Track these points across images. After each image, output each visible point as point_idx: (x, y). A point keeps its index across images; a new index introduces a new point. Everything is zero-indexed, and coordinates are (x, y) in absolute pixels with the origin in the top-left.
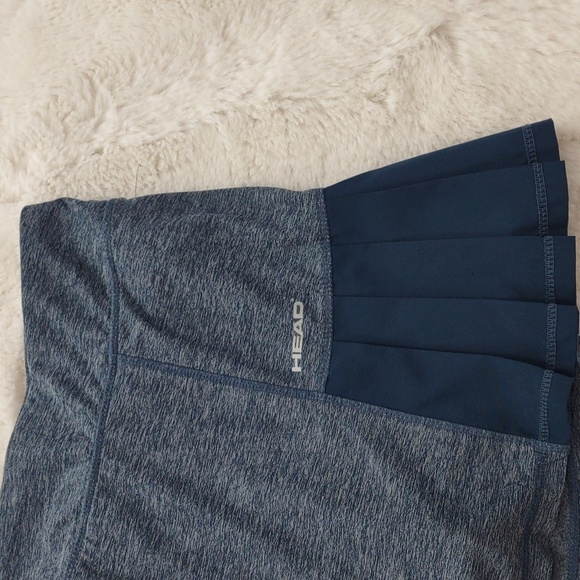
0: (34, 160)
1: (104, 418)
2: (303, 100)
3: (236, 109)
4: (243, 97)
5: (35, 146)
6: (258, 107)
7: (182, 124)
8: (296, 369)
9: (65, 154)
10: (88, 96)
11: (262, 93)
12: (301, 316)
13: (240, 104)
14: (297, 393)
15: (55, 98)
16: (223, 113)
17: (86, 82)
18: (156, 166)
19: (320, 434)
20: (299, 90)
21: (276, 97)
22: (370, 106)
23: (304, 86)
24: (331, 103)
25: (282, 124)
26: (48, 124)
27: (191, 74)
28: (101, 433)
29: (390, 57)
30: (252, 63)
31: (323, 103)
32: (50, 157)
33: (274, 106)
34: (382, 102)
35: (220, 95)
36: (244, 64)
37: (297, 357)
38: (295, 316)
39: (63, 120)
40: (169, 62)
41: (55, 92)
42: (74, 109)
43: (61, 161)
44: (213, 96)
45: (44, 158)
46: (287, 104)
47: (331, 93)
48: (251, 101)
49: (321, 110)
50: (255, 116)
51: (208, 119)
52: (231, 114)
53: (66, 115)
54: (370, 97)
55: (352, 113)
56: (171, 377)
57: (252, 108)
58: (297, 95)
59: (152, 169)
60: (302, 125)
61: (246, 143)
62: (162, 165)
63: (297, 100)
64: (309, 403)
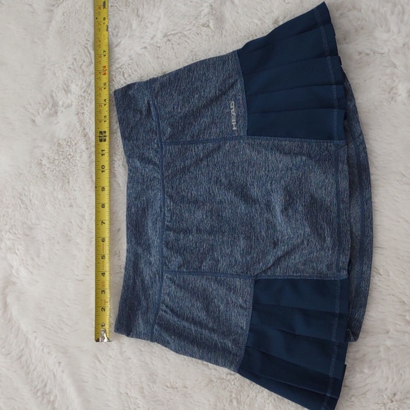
0: (73, 87)
1: (162, 169)
2: (177, 33)
3: (150, 45)
4: (152, 39)
5: (72, 81)
6: (159, 41)
7: (130, 56)
8: (235, 128)
9: (85, 82)
10: (89, 55)
11: (159, 35)
12: (234, 106)
13: (151, 42)
14: (236, 138)
15: (75, 59)
16: (145, 48)
17: (86, 50)
18: (124, 76)
19: (248, 152)
20: (174, 30)
21: (166, 35)
22: (204, 29)
23: (176, 28)
24: (188, 32)
25: (171, 45)
26: (75, 71)
27: (128, 35)
28: (163, 174)
29: (207, 7)
30: (152, 24)
31: (185, 33)
32: (80, 84)
33: (165, 39)
34: (208, 26)
35: (142, 40)
36: (149, 25)
37: (234, 124)
38: (231, 107)
39: (81, 67)
40: (118, 32)
41: (74, 57)
42: (84, 62)
43: (84, 84)
44: (139, 42)
45: (77, 85)
46: (170, 37)
47: (187, 28)
48: (155, 40)
49: (185, 36)
50: (159, 45)
51: (140, 52)
52: (149, 47)
53: (81, 66)
54: (203, 26)
55: (198, 34)
56: (185, 146)
57: (157, 42)
58: (173, 32)
59: (122, 78)
60: (179, 44)
61: (158, 57)
62: (126, 75)
63: (174, 35)
64: (242, 141)
